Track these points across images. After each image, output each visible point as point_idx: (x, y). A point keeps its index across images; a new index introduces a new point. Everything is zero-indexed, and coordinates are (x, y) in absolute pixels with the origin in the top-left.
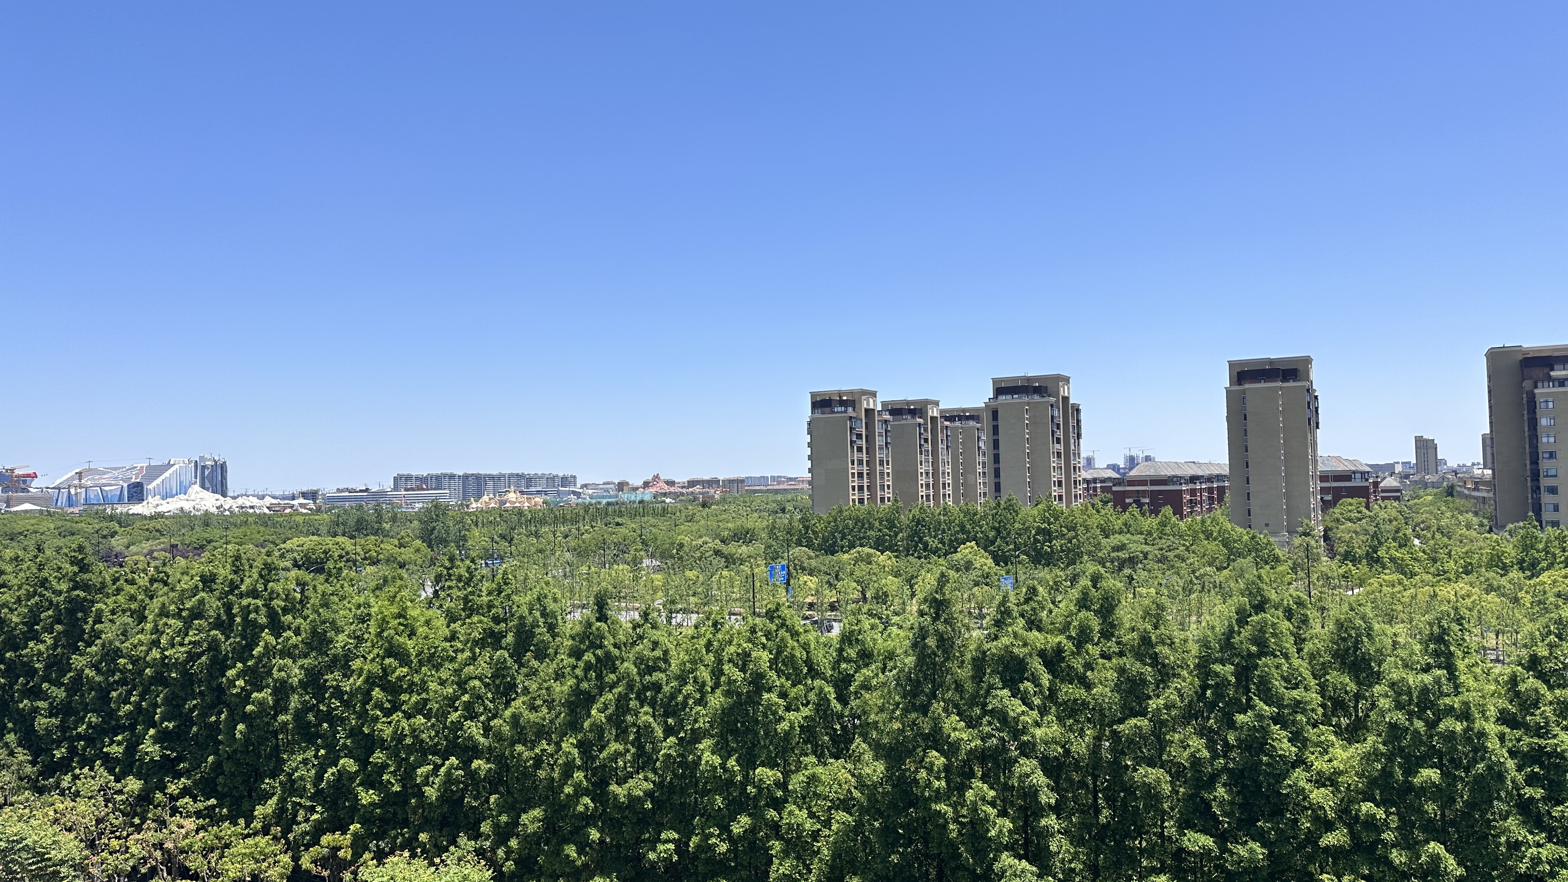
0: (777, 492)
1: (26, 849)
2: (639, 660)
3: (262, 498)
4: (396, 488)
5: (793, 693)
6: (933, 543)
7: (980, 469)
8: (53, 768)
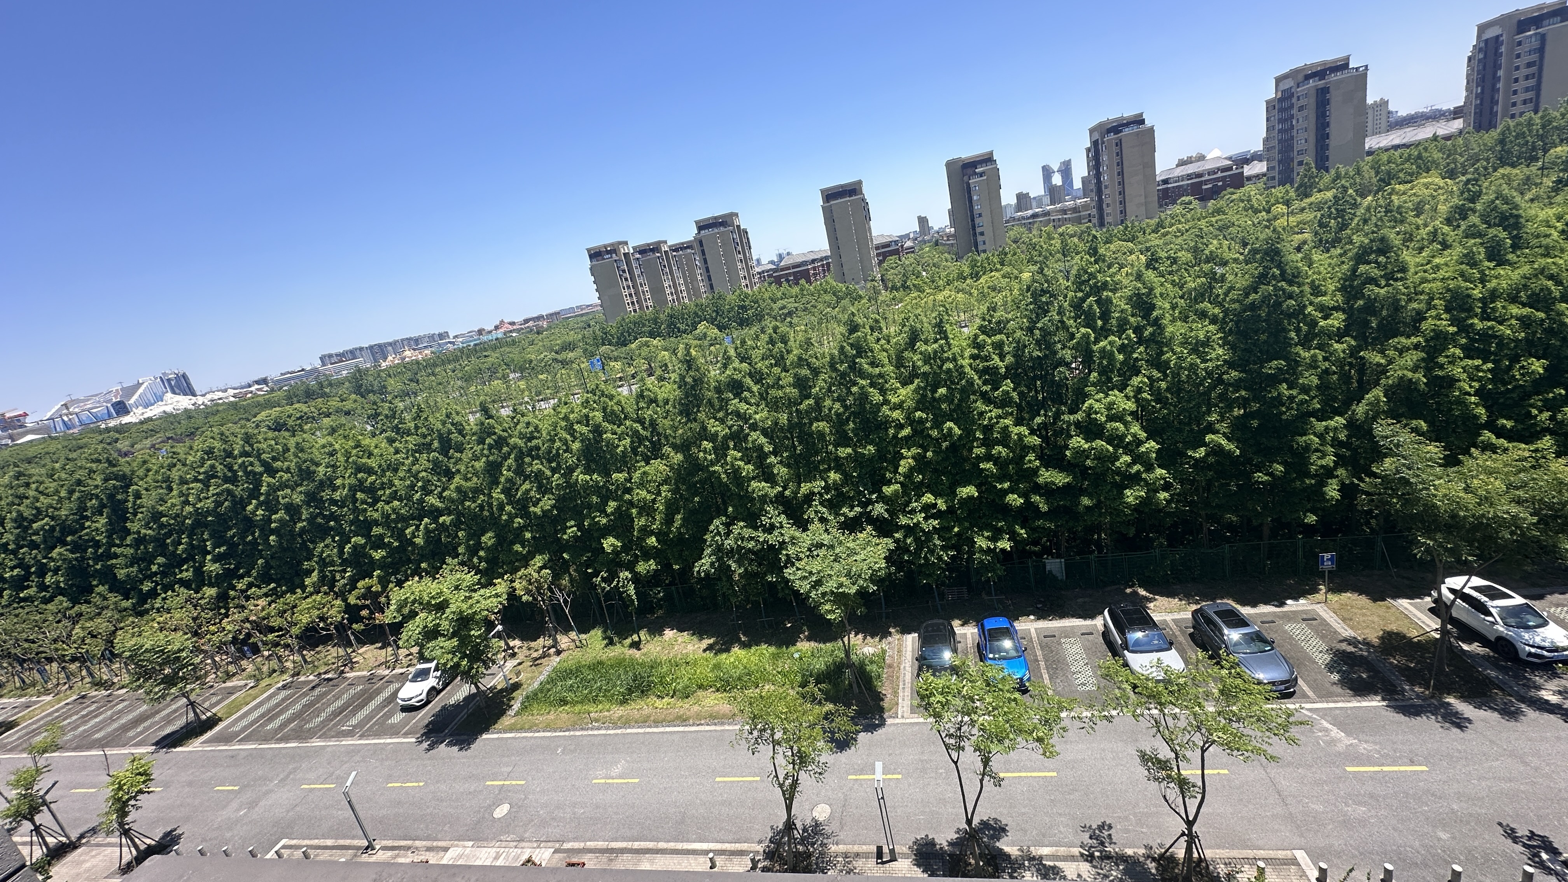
0: (582, 315)
1: (147, 651)
2: (522, 436)
3: (225, 391)
4: (324, 364)
5: (619, 431)
6: (682, 327)
7: (699, 278)
8: (144, 598)
